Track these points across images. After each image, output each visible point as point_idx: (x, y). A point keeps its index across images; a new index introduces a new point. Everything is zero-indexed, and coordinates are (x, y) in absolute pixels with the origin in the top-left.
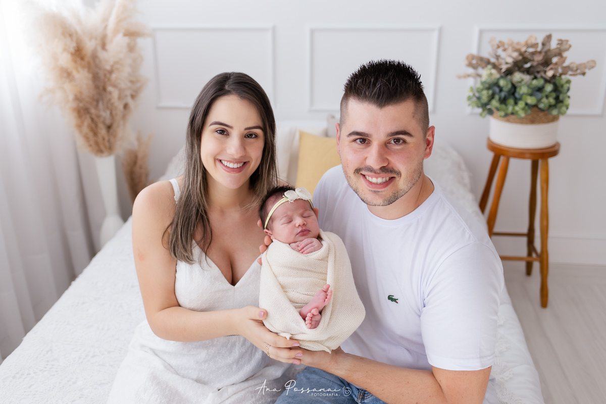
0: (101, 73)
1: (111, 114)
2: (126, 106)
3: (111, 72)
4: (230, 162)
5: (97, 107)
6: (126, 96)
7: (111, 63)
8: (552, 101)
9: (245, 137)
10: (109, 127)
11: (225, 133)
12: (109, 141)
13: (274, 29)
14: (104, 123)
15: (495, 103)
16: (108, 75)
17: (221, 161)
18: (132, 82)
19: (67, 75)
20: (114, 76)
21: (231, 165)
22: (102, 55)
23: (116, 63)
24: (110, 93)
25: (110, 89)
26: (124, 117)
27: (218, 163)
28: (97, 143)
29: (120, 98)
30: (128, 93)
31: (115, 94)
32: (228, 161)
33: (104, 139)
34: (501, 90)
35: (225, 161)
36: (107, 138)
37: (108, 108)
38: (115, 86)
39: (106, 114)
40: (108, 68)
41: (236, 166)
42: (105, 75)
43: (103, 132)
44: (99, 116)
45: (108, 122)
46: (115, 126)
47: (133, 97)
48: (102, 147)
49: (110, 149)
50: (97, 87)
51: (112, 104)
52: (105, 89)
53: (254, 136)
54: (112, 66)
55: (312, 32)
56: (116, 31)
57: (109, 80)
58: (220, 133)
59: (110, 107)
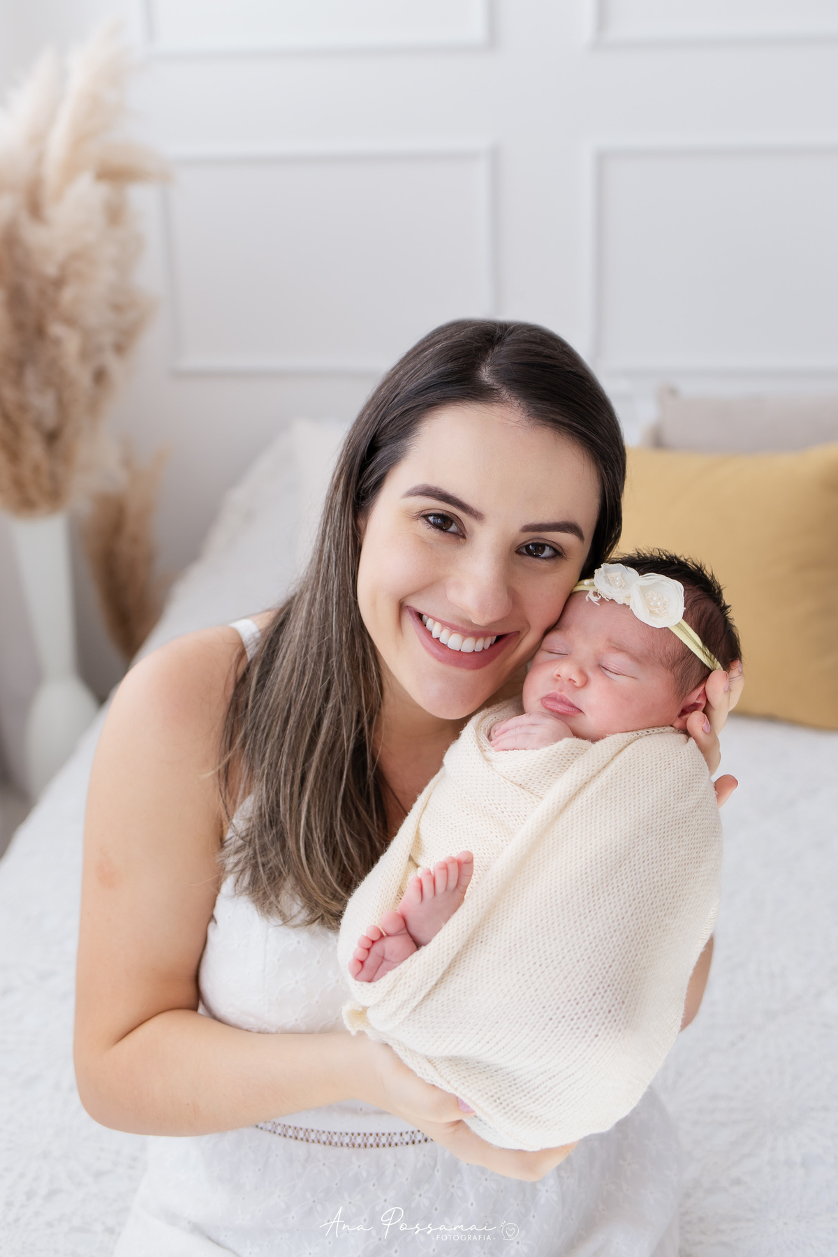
0: (31, 287)
1: (60, 403)
2: (99, 377)
3: (59, 283)
4: (453, 628)
5: (18, 381)
6: (101, 348)
7: (60, 257)
9: (518, 552)
10: (52, 438)
11: (453, 528)
12: (53, 477)
13: (495, 156)
14: (38, 425)
16: (51, 293)
17: (420, 616)
18: (117, 308)
20: (68, 295)
21: (454, 641)
22: (34, 236)
23: (75, 256)
24: (57, 342)
25: (57, 329)
26: (93, 408)
27: (410, 623)
28: (18, 483)
29: (85, 355)
30: (109, 338)
31: (71, 343)
32: (445, 624)
33: (37, 470)
35: (435, 620)
36: (45, 468)
37: (50, 383)
38: (70, 321)
39: (43, 403)
40: (51, 270)
41: (468, 645)
42: (42, 292)
43: (35, 450)
44: (23, 408)
45: (50, 421)
46: (67, 434)
47: (119, 349)
49: (55, 495)
50: (20, 326)
51: (63, 372)
52: (40, 332)
53: (547, 552)
54: (63, 267)
55: (602, 159)
56: (71, 170)
57: (53, 304)
58: (435, 526)
59: (56, 381)
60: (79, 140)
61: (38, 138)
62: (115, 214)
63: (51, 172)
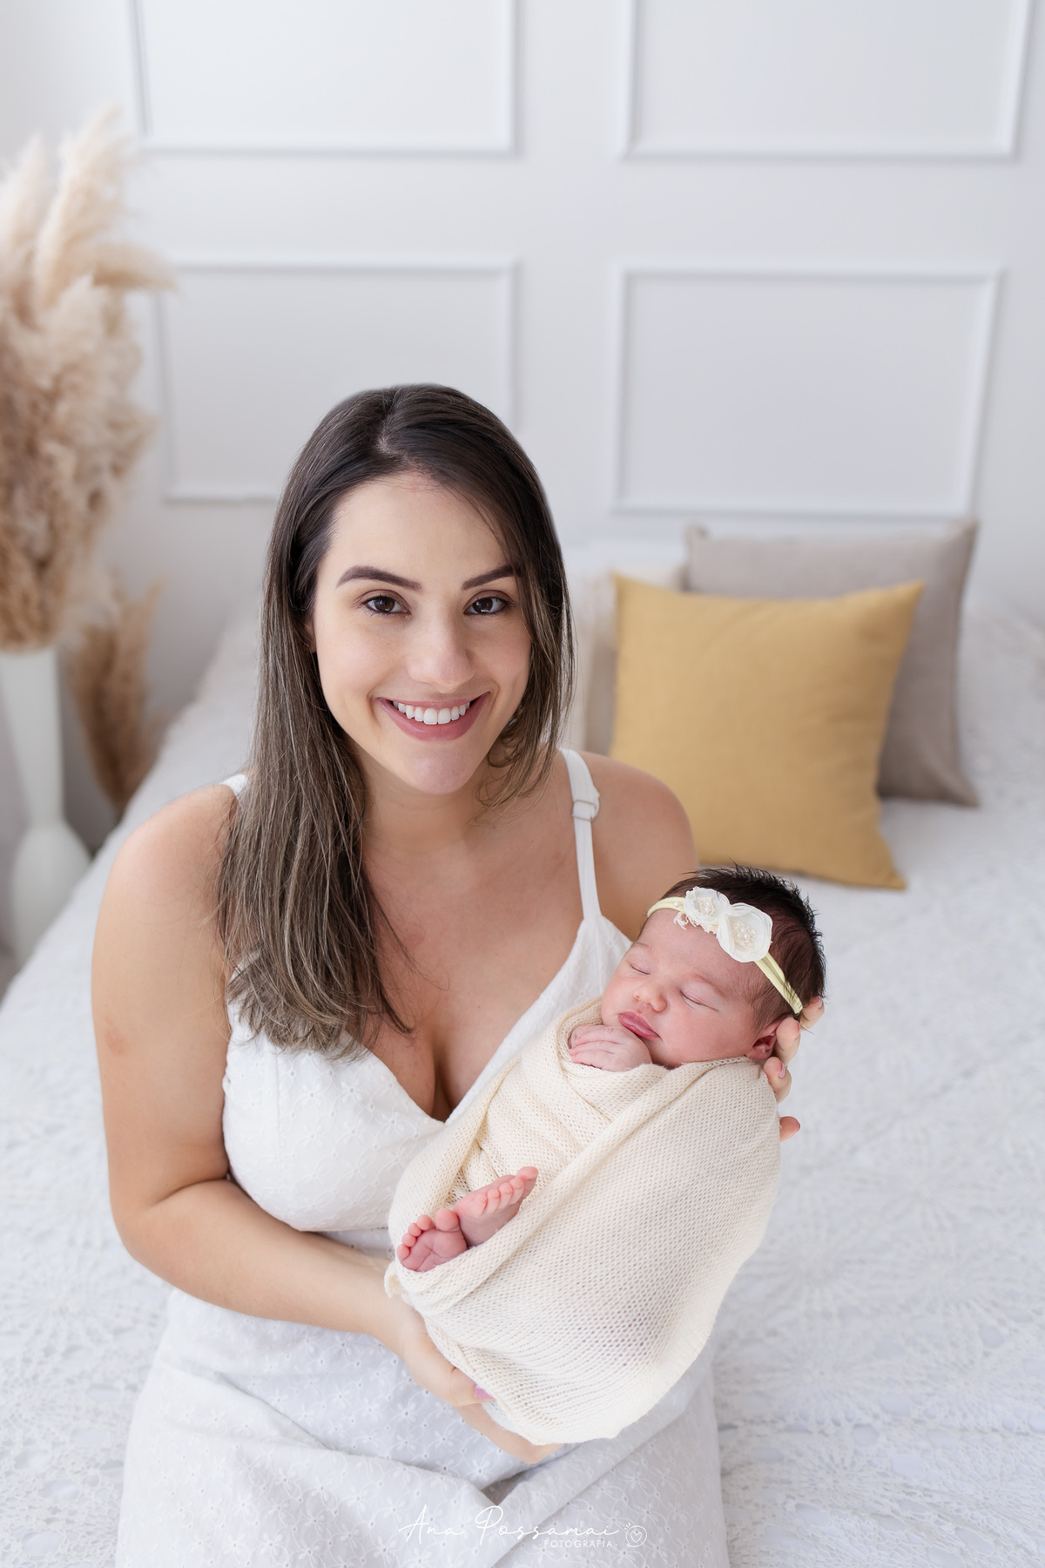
0: (22, 400)
1: (52, 528)
2: (95, 499)
3: (53, 396)
5: (7, 504)
6: (96, 470)
7: (55, 367)
9: (466, 613)
10: (43, 565)
11: (396, 608)
12: (42, 606)
13: (517, 273)
14: (27, 551)
16: (43, 407)
17: (392, 702)
18: (115, 426)
20: (63, 409)
22: (25, 344)
23: (71, 367)
24: (50, 461)
25: (50, 447)
26: (87, 534)
27: (383, 712)
28: (6, 614)
29: (79, 477)
30: (105, 459)
31: (66, 463)
33: (26, 600)
35: (406, 702)
36: (35, 598)
37: (39, 506)
38: (64, 439)
39: (34, 527)
40: (45, 382)
41: (444, 717)
42: (34, 406)
43: (24, 578)
44: (12, 532)
45: (40, 548)
46: (60, 560)
47: (117, 470)
48: (21, 624)
49: (45, 628)
51: (55, 495)
52: (32, 449)
53: (495, 604)
54: (57, 379)
55: (631, 280)
56: (64, 275)
57: (47, 419)
59: (47, 502)
60: (73, 239)
61: (25, 236)
62: (113, 323)
63: (42, 274)
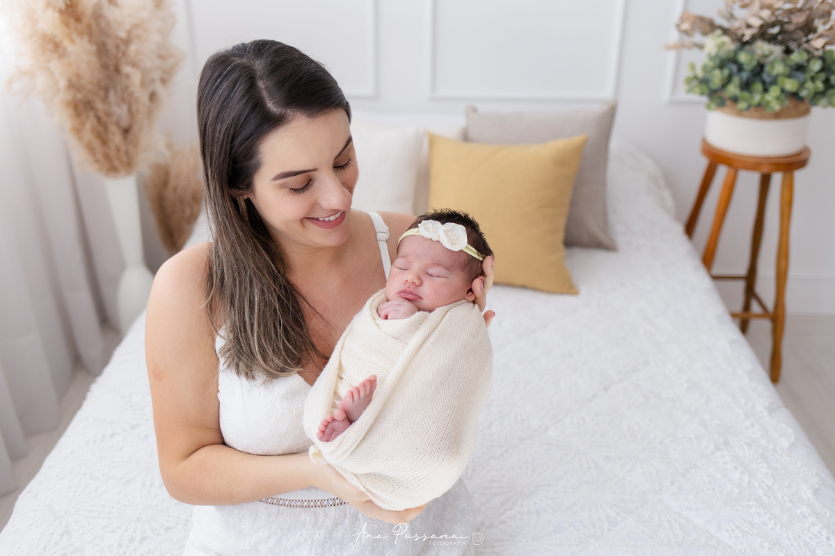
0: (111, 44)
1: (130, 110)
2: (153, 96)
3: (127, 42)
5: (105, 99)
6: (153, 80)
7: (128, 27)
8: (820, 85)
10: (126, 131)
12: (127, 153)
14: (118, 124)
15: (733, 89)
16: (123, 48)
18: (161, 57)
19: (53, 46)
20: (132, 48)
22: (111, 13)
23: (136, 26)
24: (128, 76)
25: (127, 69)
26: (150, 114)
28: (108, 157)
29: (143, 84)
30: (157, 75)
31: (136, 78)
33: (118, 150)
34: (740, 68)
36: (123, 149)
37: (123, 100)
38: (134, 65)
39: (121, 111)
40: (123, 34)
42: (118, 47)
43: (116, 138)
44: (109, 114)
45: (125, 122)
46: (135, 129)
47: (163, 81)
48: (116, 162)
49: (129, 165)
50: (104, 67)
51: (131, 94)
52: (117, 70)
54: (129, 32)
57: (124, 54)
59: (127, 98)
